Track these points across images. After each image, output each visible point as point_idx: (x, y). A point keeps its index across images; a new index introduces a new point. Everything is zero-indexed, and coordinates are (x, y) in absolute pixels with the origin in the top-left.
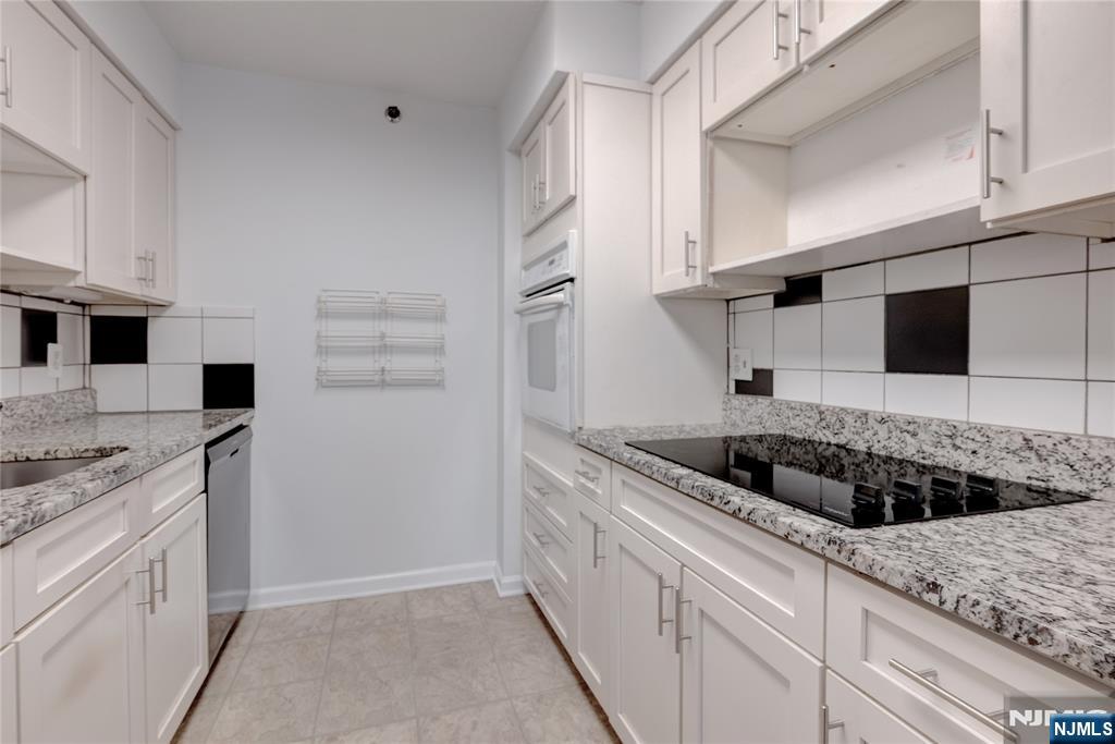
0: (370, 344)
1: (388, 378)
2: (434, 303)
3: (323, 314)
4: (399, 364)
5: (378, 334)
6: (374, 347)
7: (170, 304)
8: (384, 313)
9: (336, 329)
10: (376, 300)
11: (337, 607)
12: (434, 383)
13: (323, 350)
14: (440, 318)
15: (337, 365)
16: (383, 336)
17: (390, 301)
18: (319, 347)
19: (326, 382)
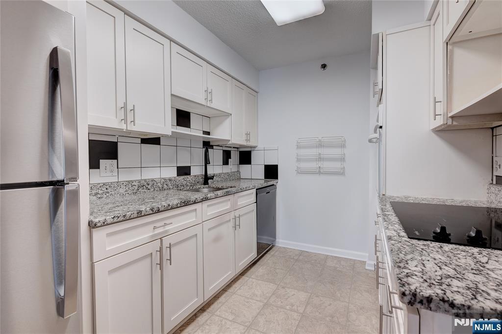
0: (316, 157)
1: (322, 171)
2: (341, 140)
3: (298, 147)
4: (327, 165)
5: (318, 154)
6: (317, 159)
7: (257, 146)
8: (320, 145)
9: (304, 152)
10: (318, 141)
11: (302, 253)
12: (341, 173)
13: (298, 160)
14: (343, 146)
15: (304, 165)
16: (320, 154)
17: (323, 141)
18: (298, 159)
19: (300, 172)
